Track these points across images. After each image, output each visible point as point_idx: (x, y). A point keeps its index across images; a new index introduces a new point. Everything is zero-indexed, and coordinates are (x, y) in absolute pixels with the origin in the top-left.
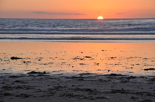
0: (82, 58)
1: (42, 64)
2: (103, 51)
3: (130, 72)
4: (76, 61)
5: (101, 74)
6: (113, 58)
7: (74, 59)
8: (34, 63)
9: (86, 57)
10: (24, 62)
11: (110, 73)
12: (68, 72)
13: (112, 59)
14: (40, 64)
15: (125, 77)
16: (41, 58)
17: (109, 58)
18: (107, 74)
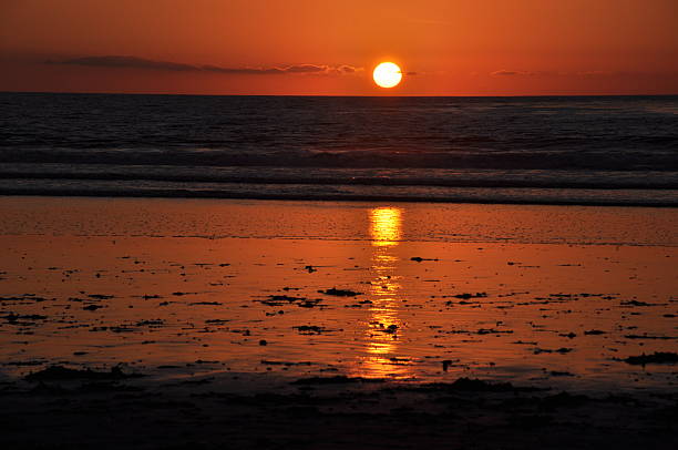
1: (104, 329)
2: (419, 260)
3: (554, 374)
4: (281, 312)
5: (405, 380)
6: (467, 296)
7: (271, 305)
8: (60, 325)
9: (333, 292)
10: (12, 319)
12: (236, 368)
13: (461, 303)
14: (95, 329)
15: (530, 396)
16: (101, 297)
17: (447, 300)
18: (439, 380)
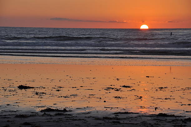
0: (118, 88)
1: (62, 97)
2: (148, 77)
3: (187, 112)
4: (110, 92)
5: (144, 113)
6: (162, 88)
7: (107, 90)
8: (50, 95)
9: (124, 86)
10: (37, 93)
11: (158, 112)
12: (98, 109)
13: (160, 90)
14: (59, 97)
15: (180, 118)
16: (61, 87)
17: (156, 89)
18: (154, 113)
